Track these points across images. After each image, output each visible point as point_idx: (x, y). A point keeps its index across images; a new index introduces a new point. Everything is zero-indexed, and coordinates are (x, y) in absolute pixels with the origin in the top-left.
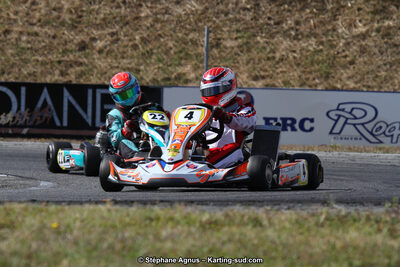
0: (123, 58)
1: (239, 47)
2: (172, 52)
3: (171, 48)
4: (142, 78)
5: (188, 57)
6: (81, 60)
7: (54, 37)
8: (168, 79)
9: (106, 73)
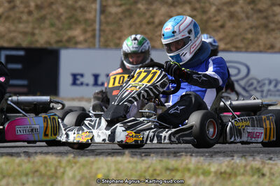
0: (20, 22)
1: (123, 12)
2: (63, 18)
3: (62, 14)
4: (37, 41)
5: (77, 22)
8: (60, 41)
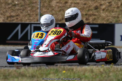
6: (95, 13)
7: (85, 4)
9: (105, 18)
